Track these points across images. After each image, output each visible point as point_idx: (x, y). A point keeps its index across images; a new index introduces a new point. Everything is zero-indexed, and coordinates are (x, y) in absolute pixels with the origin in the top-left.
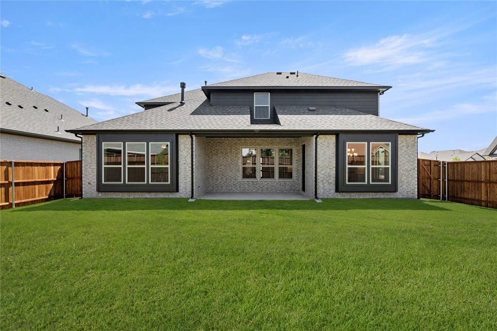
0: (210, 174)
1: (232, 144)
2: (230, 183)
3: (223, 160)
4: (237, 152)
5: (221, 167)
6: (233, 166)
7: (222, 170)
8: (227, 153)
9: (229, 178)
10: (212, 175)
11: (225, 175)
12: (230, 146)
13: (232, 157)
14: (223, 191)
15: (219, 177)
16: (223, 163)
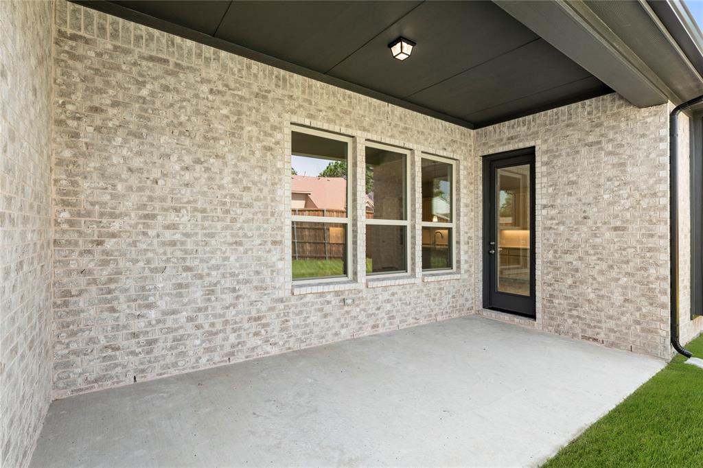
0: (87, 262)
1: (243, 92)
2: (230, 315)
3: (188, 176)
4: (269, 142)
5: (172, 217)
6: (247, 214)
7: (178, 237)
8: (209, 138)
9: (228, 283)
10: (104, 274)
11: (203, 269)
12: (228, 98)
13: (243, 166)
14: (185, 367)
15: (162, 283)
16: (187, 194)
